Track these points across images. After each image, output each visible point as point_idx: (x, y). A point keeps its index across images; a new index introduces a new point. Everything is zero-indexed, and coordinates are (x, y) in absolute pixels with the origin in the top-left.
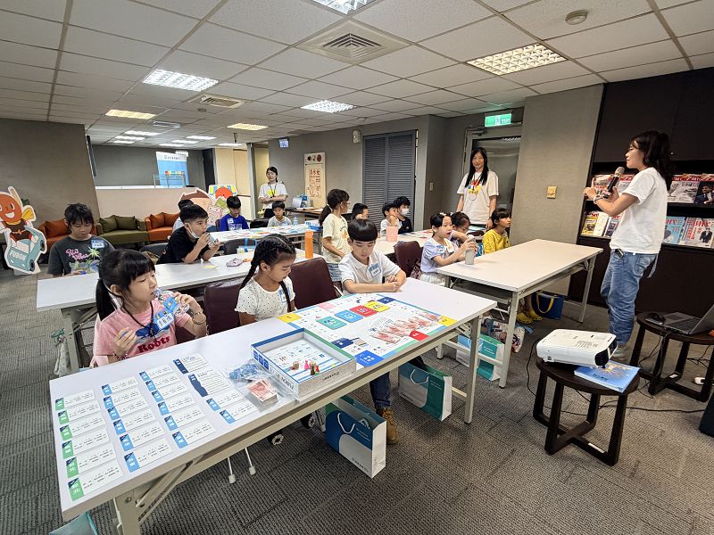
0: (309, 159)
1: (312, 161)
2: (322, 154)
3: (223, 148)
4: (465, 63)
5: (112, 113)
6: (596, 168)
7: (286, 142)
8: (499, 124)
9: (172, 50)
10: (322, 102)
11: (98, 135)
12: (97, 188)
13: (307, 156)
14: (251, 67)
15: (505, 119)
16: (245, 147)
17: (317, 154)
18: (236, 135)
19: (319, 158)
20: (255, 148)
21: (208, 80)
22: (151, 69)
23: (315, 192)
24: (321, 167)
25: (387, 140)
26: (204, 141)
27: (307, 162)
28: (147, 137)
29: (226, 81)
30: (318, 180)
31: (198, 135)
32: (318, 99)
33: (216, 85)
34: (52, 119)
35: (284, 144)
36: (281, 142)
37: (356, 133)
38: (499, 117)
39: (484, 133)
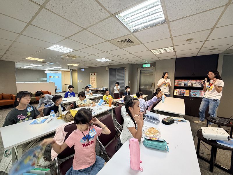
0: (91, 74)
1: (92, 75)
2: (96, 73)
4: (150, 50)
5: (29, 58)
6: (176, 78)
8: (147, 67)
9: (66, 38)
10: (102, 59)
12: (17, 82)
13: (90, 73)
14: (90, 46)
15: (149, 65)
17: (94, 73)
18: (69, 67)
19: (95, 74)
21: (72, 49)
22: (54, 44)
23: (93, 84)
24: (95, 77)
25: (116, 69)
27: (90, 75)
28: (37, 67)
29: (77, 50)
30: (94, 80)
32: (102, 58)
33: (74, 51)
34: (2, 59)
36: (82, 69)
37: (107, 68)
38: (147, 65)
39: (143, 69)
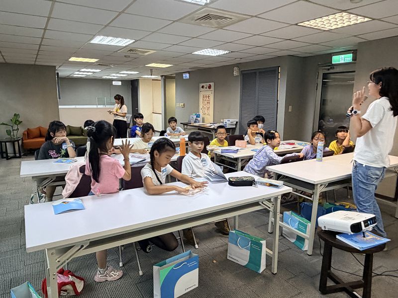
0: (203, 87)
1: (204, 89)
2: (212, 84)
3: (145, 79)
4: (296, 24)
5: (73, 59)
7: (188, 75)
8: (343, 62)
10: (206, 50)
11: (63, 72)
13: (201, 85)
14: (154, 32)
16: (160, 78)
17: (208, 84)
18: (152, 71)
19: (210, 87)
20: (166, 79)
21: (129, 40)
22: (94, 36)
23: (206, 112)
24: (210, 93)
26: (132, 74)
27: (201, 89)
28: (94, 72)
29: (139, 40)
30: (209, 103)
31: (127, 71)
33: (134, 43)
34: (37, 63)
35: (186, 76)
36: (184, 75)
37: (236, 68)
38: (343, 56)
39: (331, 68)
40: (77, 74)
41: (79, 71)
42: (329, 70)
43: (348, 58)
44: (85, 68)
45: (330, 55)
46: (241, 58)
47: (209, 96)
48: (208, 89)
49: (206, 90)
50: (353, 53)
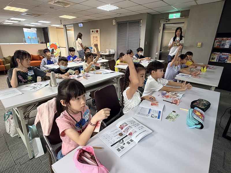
1: (94, 33)
3: (52, 27)
5: (7, 8)
6: (218, 35)
7: (82, 25)
8: (175, 18)
17: (96, 30)
18: (61, 20)
24: (98, 35)
26: (45, 23)
27: (92, 33)
28: (20, 21)
30: (97, 40)
32: (106, 3)
36: (79, 24)
37: (114, 21)
38: (175, 14)
39: (168, 21)
40: (7, 22)
41: (9, 20)
42: (167, 22)
43: (178, 15)
44: (14, 17)
45: (168, 14)
46: (121, 14)
47: (97, 37)
48: (96, 32)
49: (95, 33)
50: (181, 13)
